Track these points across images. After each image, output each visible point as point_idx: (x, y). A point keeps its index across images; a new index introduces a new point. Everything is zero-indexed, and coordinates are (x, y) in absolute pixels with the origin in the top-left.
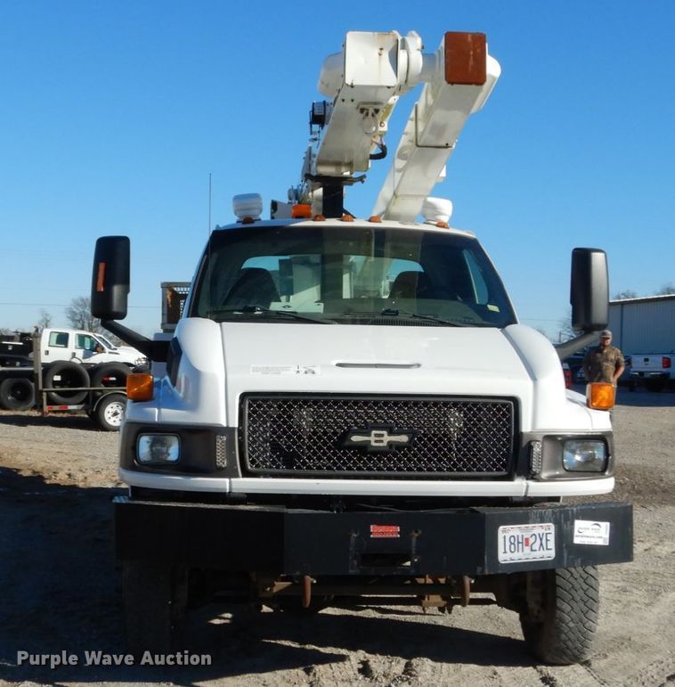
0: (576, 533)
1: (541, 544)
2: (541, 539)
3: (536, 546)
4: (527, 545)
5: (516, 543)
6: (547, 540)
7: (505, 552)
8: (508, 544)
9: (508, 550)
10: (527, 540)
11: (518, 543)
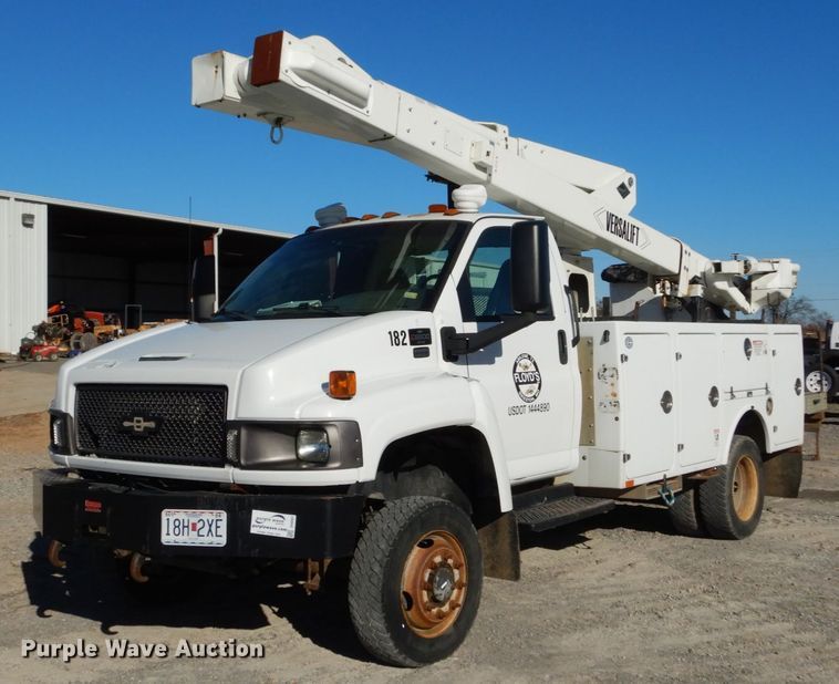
0: (253, 522)
1: (210, 530)
2: (210, 526)
3: (204, 531)
4: (194, 529)
5: (181, 527)
6: (217, 527)
7: (168, 534)
8: (172, 527)
9: (171, 531)
10: (194, 525)
11: (184, 527)
